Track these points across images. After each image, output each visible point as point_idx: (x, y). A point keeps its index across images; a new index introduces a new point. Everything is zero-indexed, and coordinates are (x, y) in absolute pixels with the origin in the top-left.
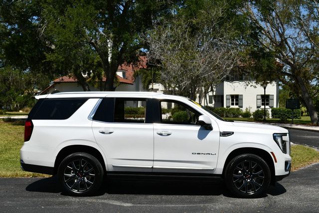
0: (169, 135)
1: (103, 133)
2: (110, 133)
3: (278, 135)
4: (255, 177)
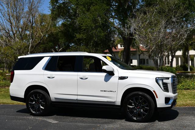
0: (86, 79)
1: (49, 78)
2: (53, 78)
3: (160, 78)
4: (143, 108)
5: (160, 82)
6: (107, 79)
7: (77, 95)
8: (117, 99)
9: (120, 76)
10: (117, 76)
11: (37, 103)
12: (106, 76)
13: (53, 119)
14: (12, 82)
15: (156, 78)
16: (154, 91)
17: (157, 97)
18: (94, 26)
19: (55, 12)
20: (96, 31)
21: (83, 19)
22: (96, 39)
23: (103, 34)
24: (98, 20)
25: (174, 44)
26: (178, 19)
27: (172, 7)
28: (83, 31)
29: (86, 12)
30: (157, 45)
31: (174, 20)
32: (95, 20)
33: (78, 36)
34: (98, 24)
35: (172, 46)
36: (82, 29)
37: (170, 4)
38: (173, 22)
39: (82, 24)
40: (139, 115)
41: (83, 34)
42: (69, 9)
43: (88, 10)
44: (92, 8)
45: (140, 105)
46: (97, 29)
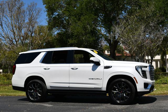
0: (77, 69)
1: (45, 69)
2: (49, 69)
3: (139, 67)
4: (125, 92)
5: (140, 70)
6: (94, 69)
7: (69, 83)
8: (103, 85)
9: (105, 66)
10: (102, 66)
11: (35, 92)
12: (93, 66)
13: (49, 104)
14: (14, 74)
15: (136, 67)
16: (134, 78)
17: (137, 83)
18: (84, 32)
20: (86, 37)
21: (74, 27)
22: (86, 43)
23: (91, 39)
24: (87, 27)
26: (155, 24)
27: (150, 15)
28: (74, 37)
29: (77, 21)
32: (85, 27)
33: (71, 41)
34: (87, 31)
36: (74, 35)
37: (148, 11)
38: (151, 26)
39: (74, 31)
40: (122, 98)
41: (75, 39)
43: (79, 20)
44: (82, 18)
45: (123, 90)
46: (87, 35)
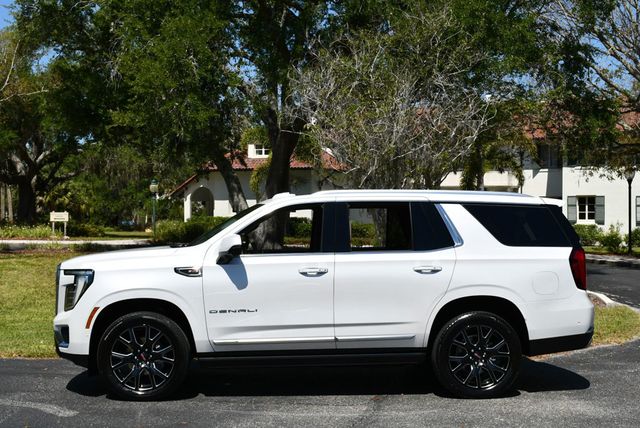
18: (174, 85)
19: (31, 26)
20: (181, 104)
21: (134, 60)
22: (180, 127)
23: (203, 116)
24: (188, 66)
25: (438, 160)
27: (434, 40)
28: (134, 102)
29: (146, 37)
30: (384, 161)
31: (440, 80)
32: (179, 66)
33: (118, 117)
34: (189, 80)
35: (430, 163)
36: (133, 96)
37: (428, 29)
38: (436, 88)
39: (132, 78)
41: (136, 111)
42: (83, 19)
43: (154, 29)
44: (169, 24)
46: (185, 96)
